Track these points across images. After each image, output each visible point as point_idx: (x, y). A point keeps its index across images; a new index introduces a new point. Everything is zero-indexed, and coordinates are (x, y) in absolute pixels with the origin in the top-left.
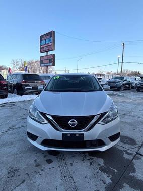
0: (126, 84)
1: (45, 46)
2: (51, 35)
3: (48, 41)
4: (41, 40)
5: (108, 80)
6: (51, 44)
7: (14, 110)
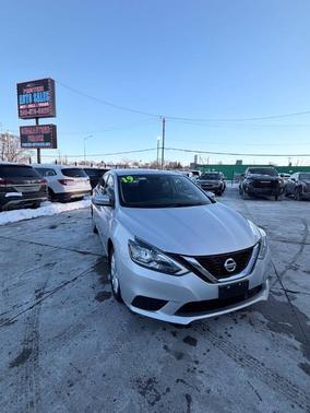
1: (30, 106)
2: (47, 85)
4: (20, 92)
6: (47, 104)
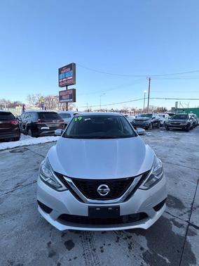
0: (155, 122)
1: (64, 80)
2: (72, 67)
3: (68, 73)
4: (60, 73)
5: (134, 118)
6: (71, 78)
7: (27, 156)
